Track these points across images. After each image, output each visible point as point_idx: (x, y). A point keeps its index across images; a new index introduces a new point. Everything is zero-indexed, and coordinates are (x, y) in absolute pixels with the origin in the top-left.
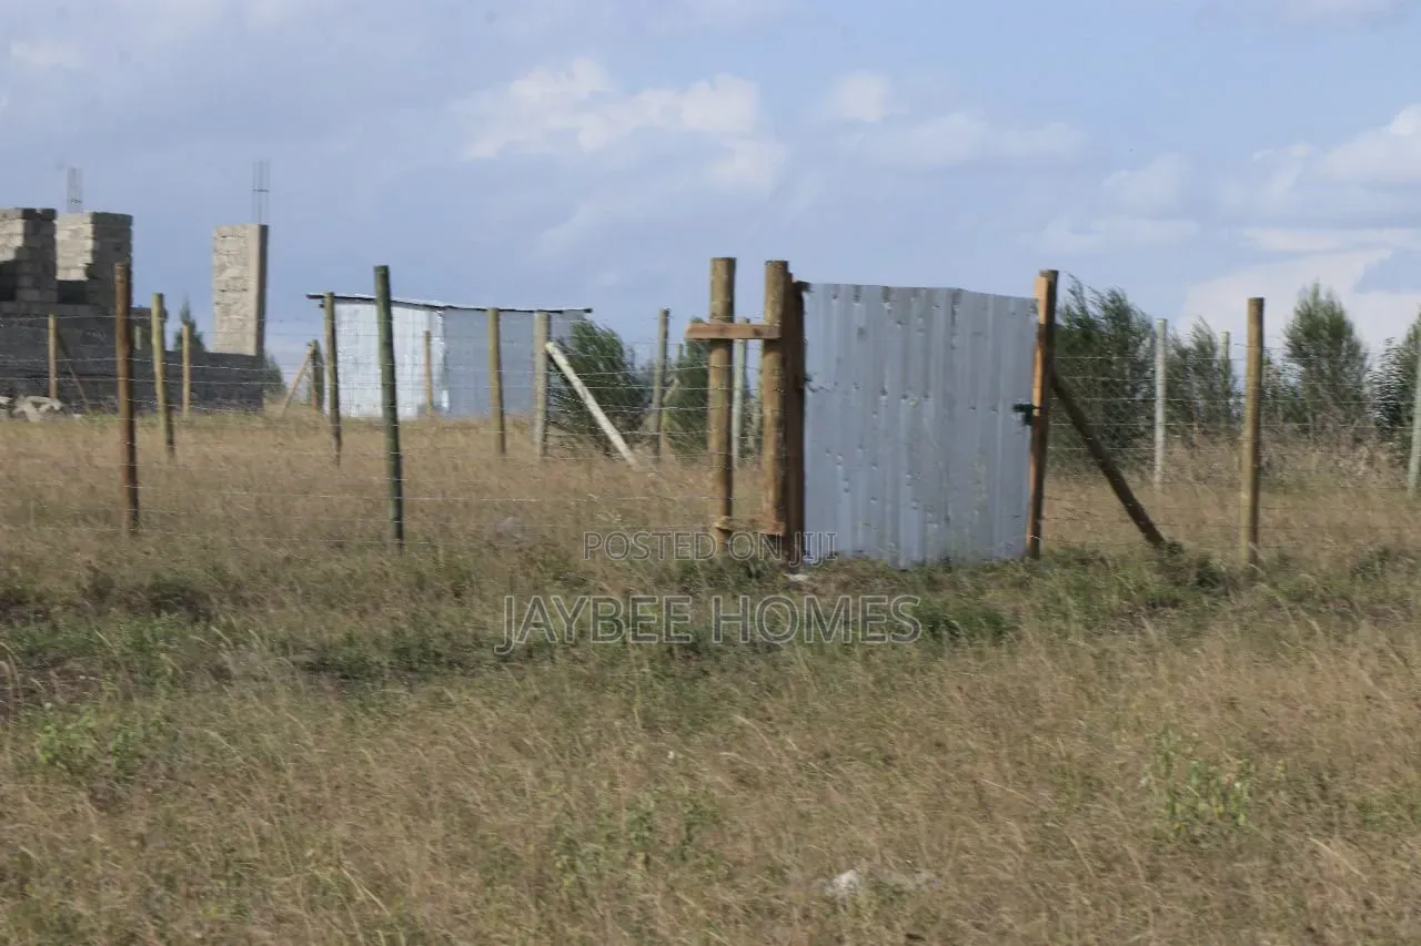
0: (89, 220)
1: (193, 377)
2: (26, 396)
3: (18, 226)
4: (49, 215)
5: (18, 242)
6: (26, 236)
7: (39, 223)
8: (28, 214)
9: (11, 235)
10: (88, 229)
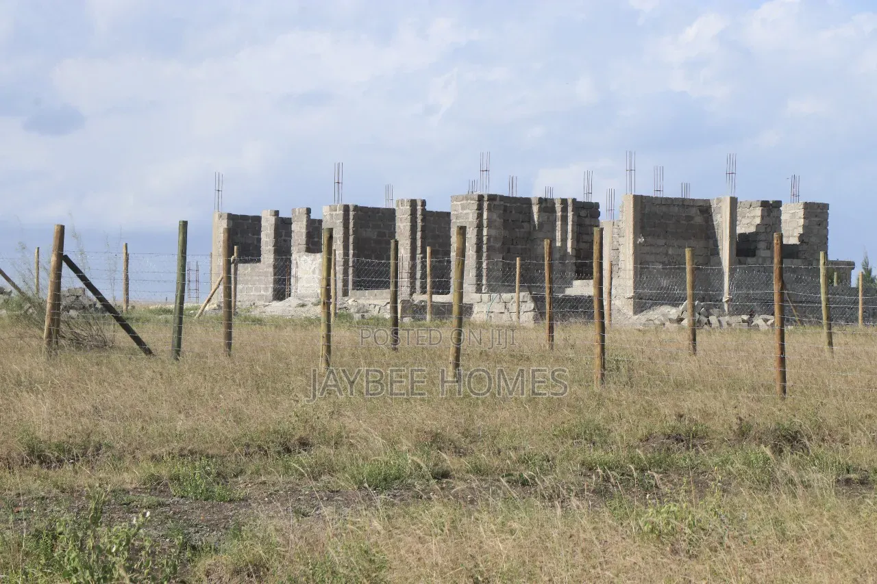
0: (802, 207)
1: (864, 303)
2: (759, 315)
3: (758, 212)
4: (778, 204)
5: (758, 221)
6: (762, 217)
7: (771, 209)
8: (765, 204)
9: (754, 217)
10: (801, 213)
